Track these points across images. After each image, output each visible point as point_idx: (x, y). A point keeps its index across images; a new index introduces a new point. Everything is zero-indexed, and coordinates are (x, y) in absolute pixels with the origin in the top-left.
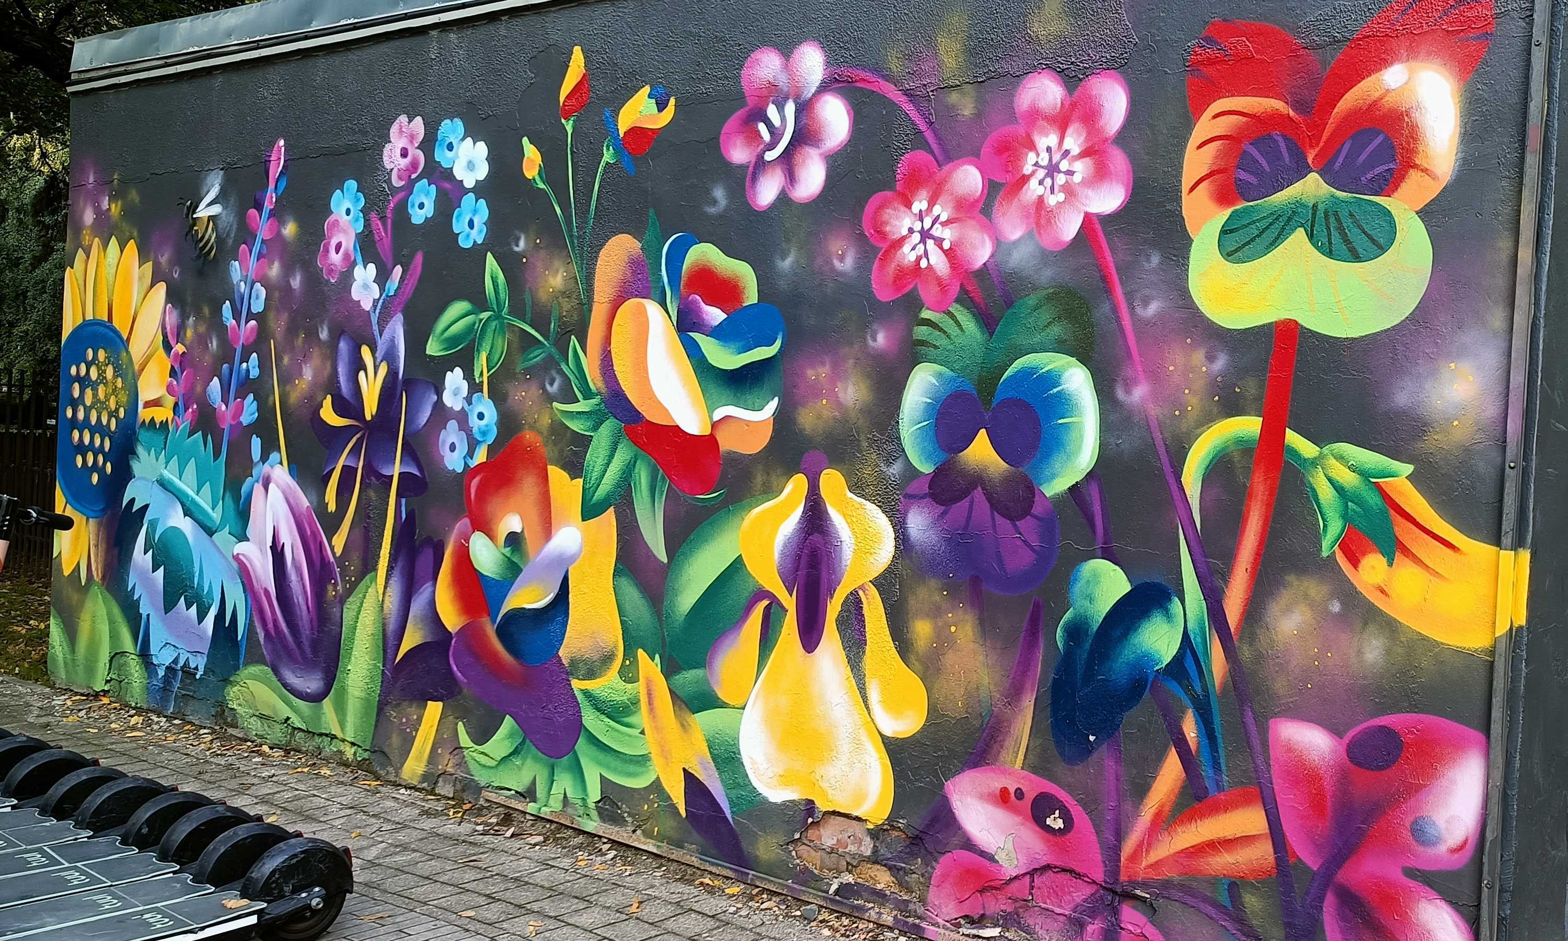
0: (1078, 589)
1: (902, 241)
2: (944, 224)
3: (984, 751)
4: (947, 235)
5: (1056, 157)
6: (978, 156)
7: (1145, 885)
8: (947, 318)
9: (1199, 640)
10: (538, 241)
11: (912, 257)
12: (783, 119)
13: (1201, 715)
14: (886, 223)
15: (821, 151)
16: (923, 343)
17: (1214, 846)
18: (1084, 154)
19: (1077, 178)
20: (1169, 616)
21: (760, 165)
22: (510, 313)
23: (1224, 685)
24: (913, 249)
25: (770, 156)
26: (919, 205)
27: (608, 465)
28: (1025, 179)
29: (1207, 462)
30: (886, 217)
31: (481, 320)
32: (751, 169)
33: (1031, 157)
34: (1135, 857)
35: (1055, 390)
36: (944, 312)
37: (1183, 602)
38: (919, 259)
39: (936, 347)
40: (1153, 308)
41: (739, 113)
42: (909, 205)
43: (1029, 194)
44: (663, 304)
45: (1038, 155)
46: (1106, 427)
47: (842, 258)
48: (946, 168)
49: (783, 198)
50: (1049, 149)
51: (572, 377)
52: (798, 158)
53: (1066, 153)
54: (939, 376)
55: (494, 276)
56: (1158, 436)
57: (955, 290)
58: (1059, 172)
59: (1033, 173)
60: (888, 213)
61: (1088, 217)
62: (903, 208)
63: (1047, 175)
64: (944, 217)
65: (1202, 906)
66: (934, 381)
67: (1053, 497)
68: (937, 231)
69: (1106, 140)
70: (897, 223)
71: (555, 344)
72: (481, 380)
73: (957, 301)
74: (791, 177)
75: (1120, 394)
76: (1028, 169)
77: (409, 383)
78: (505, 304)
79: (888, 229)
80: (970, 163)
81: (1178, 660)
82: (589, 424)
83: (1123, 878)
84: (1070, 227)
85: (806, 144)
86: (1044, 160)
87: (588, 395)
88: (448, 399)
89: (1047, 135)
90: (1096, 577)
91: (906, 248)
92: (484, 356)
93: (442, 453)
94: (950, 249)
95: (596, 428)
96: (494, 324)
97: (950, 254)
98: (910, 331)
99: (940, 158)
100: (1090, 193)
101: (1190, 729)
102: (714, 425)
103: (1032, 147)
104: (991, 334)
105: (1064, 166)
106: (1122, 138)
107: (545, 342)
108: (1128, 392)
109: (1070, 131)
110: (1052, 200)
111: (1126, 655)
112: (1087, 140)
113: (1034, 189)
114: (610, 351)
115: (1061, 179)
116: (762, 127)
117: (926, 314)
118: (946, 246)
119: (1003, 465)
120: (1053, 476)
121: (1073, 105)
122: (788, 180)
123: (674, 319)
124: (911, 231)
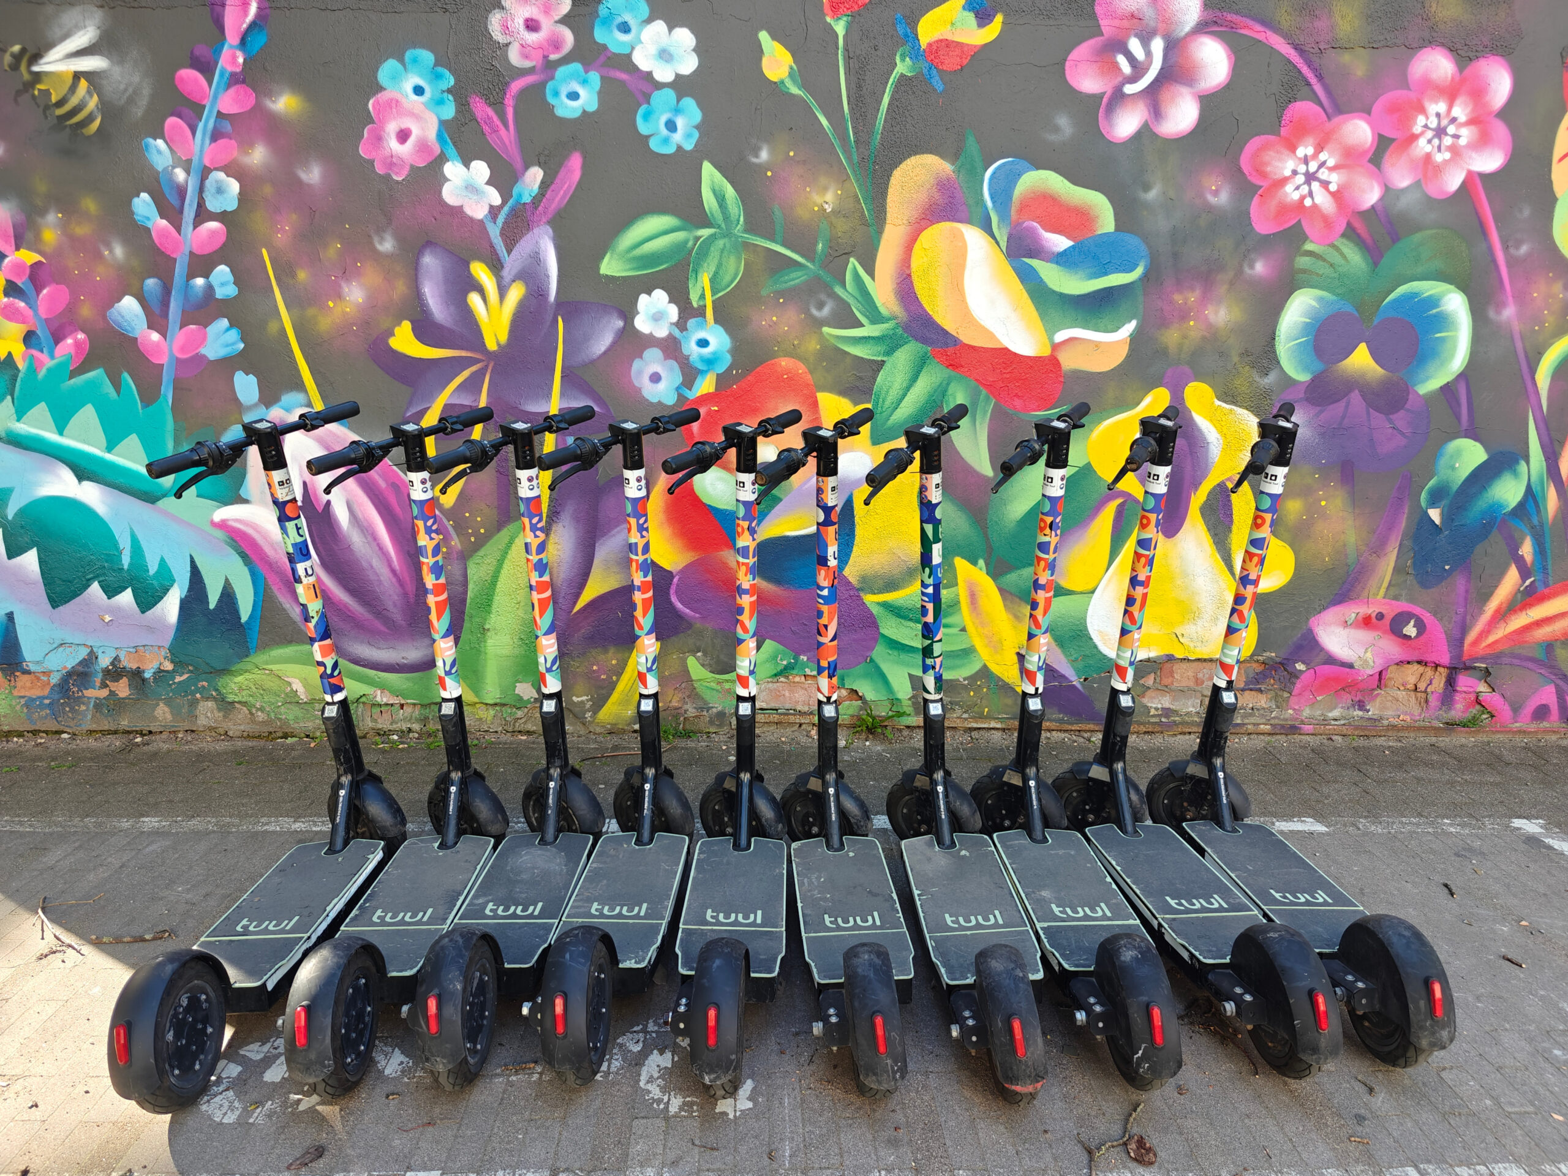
0: (1442, 462)
1: (1285, 181)
2: (1331, 169)
3: (1349, 590)
4: (1335, 180)
5: (1444, 122)
6: (1369, 113)
7: (1482, 659)
8: (1331, 250)
9: (1539, 488)
10: (792, 154)
11: (1296, 196)
12: (1149, 54)
13: (1536, 539)
14: (1267, 164)
15: (1195, 90)
16: (1304, 271)
17: (1539, 623)
18: (1470, 122)
19: (1463, 142)
20: (1516, 474)
21: (1118, 97)
22: (746, 231)
23: (1555, 517)
24: (1297, 188)
25: (1129, 89)
26: (1305, 150)
27: (908, 389)
28: (1414, 138)
29: (1556, 364)
30: (1266, 158)
31: (698, 238)
32: (1105, 100)
33: (1421, 120)
34: (1476, 642)
35: (1434, 311)
36: (1329, 245)
37: (1528, 463)
38: (1303, 198)
39: (1317, 274)
40: (1524, 249)
41: (1092, 42)
42: (1293, 149)
43: (1418, 150)
44: (987, 228)
45: (1427, 118)
46: (1477, 339)
47: (1216, 193)
48: (1336, 120)
49: (1145, 133)
50: (1438, 115)
51: (851, 301)
52: (1165, 95)
53: (1454, 120)
54: (1320, 300)
55: (717, 188)
56: (1519, 345)
57: (1341, 226)
58: (1446, 134)
59: (1422, 133)
60: (1269, 156)
61: (1470, 175)
62: (1286, 152)
63: (1434, 137)
64: (1331, 163)
65: (1524, 664)
66: (1314, 303)
67: (1426, 394)
68: (1323, 174)
69: (1490, 113)
70: (1280, 164)
71: (825, 266)
72: (701, 303)
73: (1343, 235)
74: (1157, 112)
75: (1491, 314)
76: (1417, 129)
77: (569, 308)
78: (738, 221)
79: (1269, 169)
80: (1361, 118)
81: (1521, 505)
82: (881, 348)
83: (1465, 658)
84: (1454, 181)
85: (1176, 81)
86: (1433, 123)
87: (876, 318)
88: (642, 324)
89: (1436, 103)
90: (1459, 453)
91: (1289, 188)
92: (705, 279)
93: (637, 384)
94: (1338, 191)
95: (890, 352)
96: (720, 243)
97: (1337, 196)
98: (1291, 261)
99: (1330, 111)
100: (1474, 155)
101: (1527, 550)
102: (1055, 347)
103: (1422, 110)
104: (1376, 264)
105: (1451, 130)
106: (1504, 114)
107: (809, 264)
108: (1498, 312)
109: (1458, 102)
110: (1439, 158)
111: (1481, 504)
112: (1473, 110)
113: (1423, 146)
114: (909, 275)
115: (1448, 141)
116: (1121, 59)
117: (1309, 246)
118: (1333, 187)
119: (1380, 370)
120: (1427, 378)
121: (1463, 81)
122: (1153, 115)
123: (1004, 245)
124: (1295, 173)
